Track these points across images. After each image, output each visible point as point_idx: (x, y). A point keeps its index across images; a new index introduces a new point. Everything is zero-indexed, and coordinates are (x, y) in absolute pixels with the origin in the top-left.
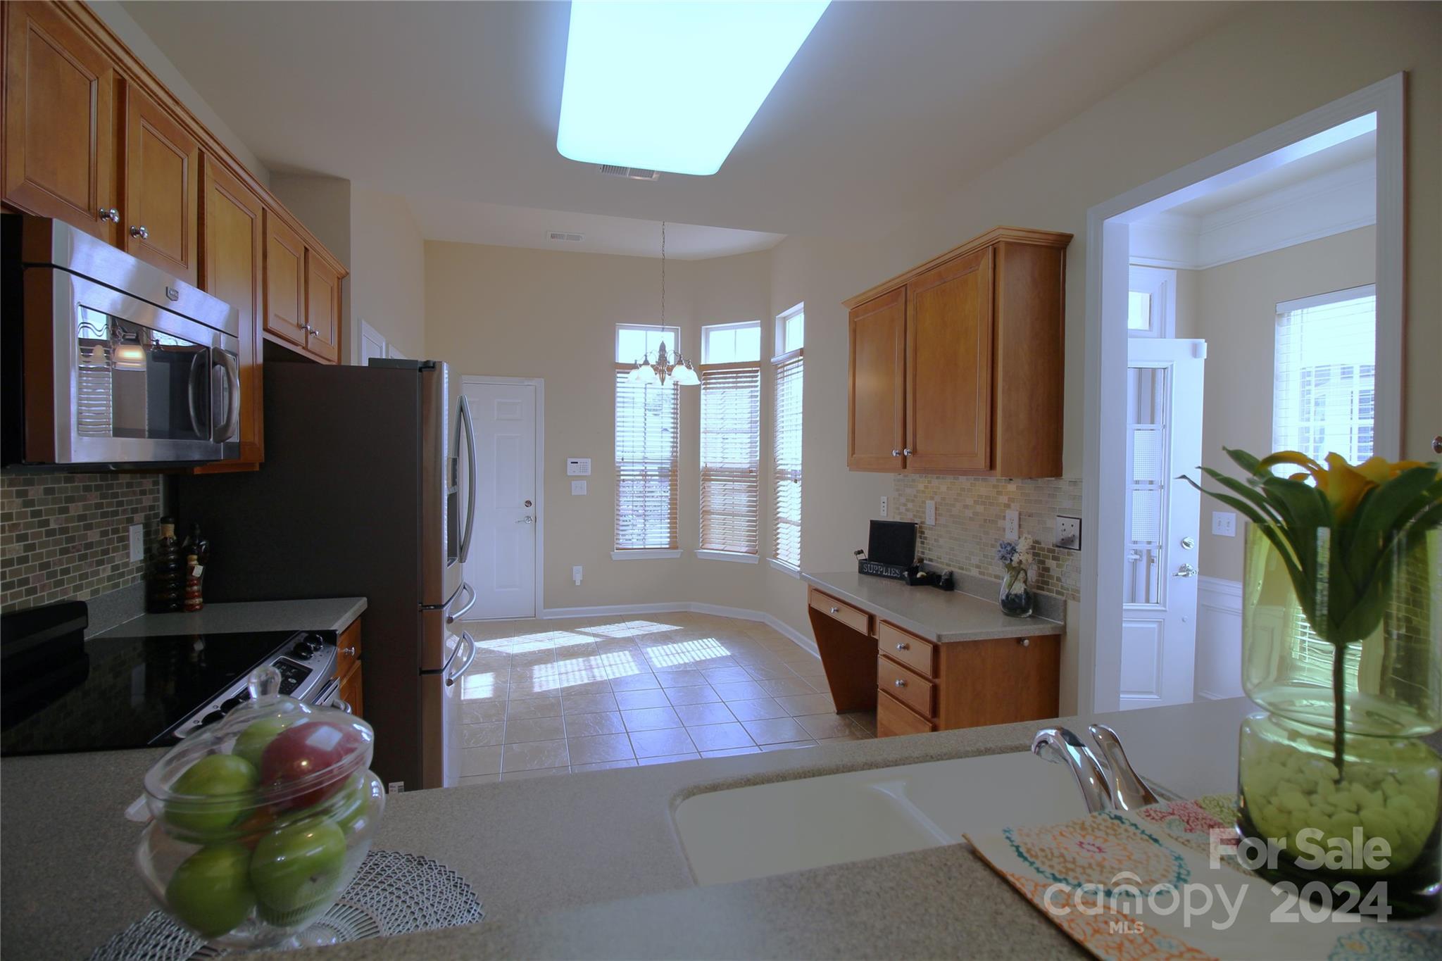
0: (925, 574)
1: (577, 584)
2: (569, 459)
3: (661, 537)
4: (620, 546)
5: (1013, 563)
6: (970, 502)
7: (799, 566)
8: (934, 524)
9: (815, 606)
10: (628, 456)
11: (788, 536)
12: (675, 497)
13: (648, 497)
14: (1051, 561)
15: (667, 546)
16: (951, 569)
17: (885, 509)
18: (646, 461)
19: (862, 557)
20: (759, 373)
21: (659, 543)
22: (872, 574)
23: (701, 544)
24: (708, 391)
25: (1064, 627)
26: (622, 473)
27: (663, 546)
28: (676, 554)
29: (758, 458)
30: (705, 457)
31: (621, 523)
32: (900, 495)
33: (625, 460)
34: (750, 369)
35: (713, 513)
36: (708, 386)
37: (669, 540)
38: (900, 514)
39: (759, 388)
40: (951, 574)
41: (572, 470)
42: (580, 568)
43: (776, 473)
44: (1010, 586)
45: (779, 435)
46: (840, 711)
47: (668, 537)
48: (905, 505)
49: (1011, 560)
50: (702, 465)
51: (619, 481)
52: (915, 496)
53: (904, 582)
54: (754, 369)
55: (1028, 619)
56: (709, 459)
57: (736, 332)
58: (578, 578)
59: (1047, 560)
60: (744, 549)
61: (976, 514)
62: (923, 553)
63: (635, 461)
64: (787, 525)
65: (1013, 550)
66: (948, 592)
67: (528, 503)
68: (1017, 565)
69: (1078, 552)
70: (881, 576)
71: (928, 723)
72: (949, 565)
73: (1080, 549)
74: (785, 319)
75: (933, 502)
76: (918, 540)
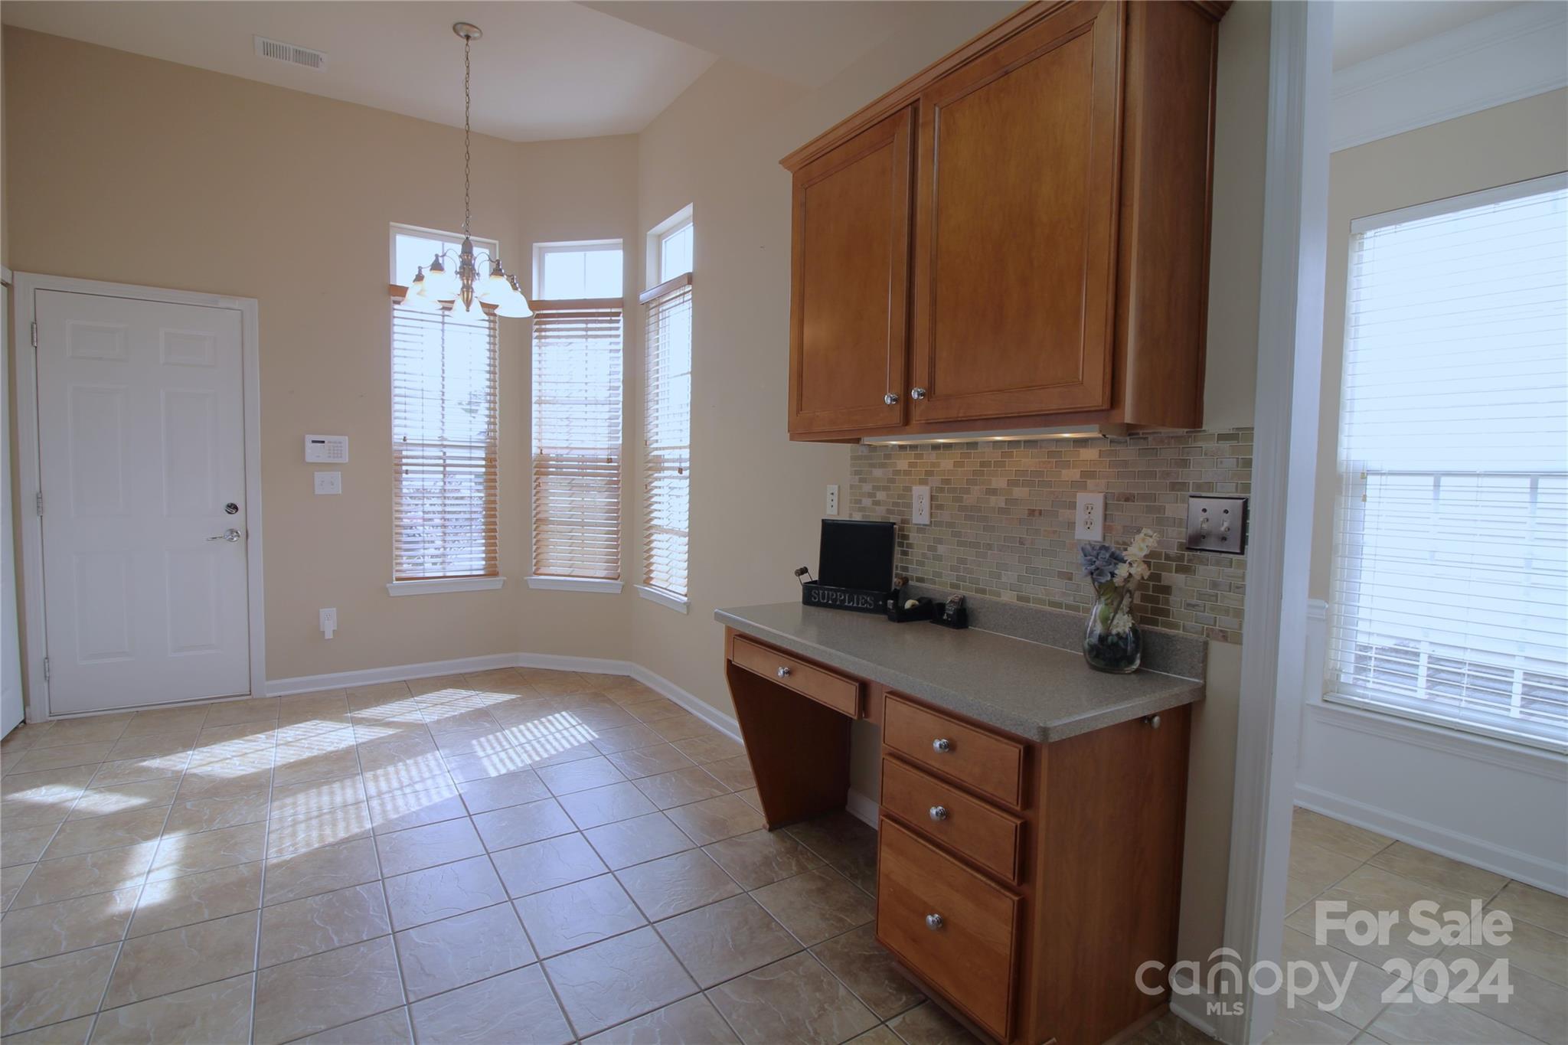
0: (917, 603)
1: (327, 637)
2: (307, 436)
3: (471, 559)
4: (403, 575)
5: (1115, 580)
7: (686, 596)
8: (928, 523)
9: (741, 662)
10: (413, 436)
11: (668, 552)
12: (492, 498)
13: (448, 498)
14: (1174, 574)
15: (482, 572)
16: (961, 593)
17: (835, 503)
18: (445, 443)
19: (805, 578)
20: (621, 318)
21: (469, 568)
22: (826, 606)
23: (534, 568)
24: (543, 340)
25: (1202, 690)
26: (404, 461)
27: (475, 573)
28: (496, 583)
29: (620, 442)
30: (539, 440)
31: (405, 539)
32: (861, 480)
33: (408, 441)
34: (608, 310)
35: (553, 523)
36: (543, 334)
37: (484, 563)
38: (862, 509)
39: (621, 339)
40: (963, 600)
41: (313, 453)
42: (333, 611)
43: (649, 462)
44: (1106, 621)
45: (652, 406)
46: (775, 823)
47: (484, 559)
48: (871, 495)
49: (1113, 575)
50: (535, 451)
51: (401, 473)
52: (892, 481)
53: (884, 617)
54: (613, 310)
55: (1133, 676)
56: (545, 443)
57: (585, 255)
58: (329, 624)
59: (1163, 573)
60: (603, 573)
61: (1012, 502)
62: (905, 569)
63: (425, 442)
64: (665, 536)
65: (1117, 559)
66: (962, 631)
67: (233, 508)
68: (1122, 584)
69: (1241, 557)
70: (841, 607)
71: (1008, 894)
72: (957, 587)
73: (1242, 552)
74: (660, 237)
75: (927, 488)
76: (897, 549)
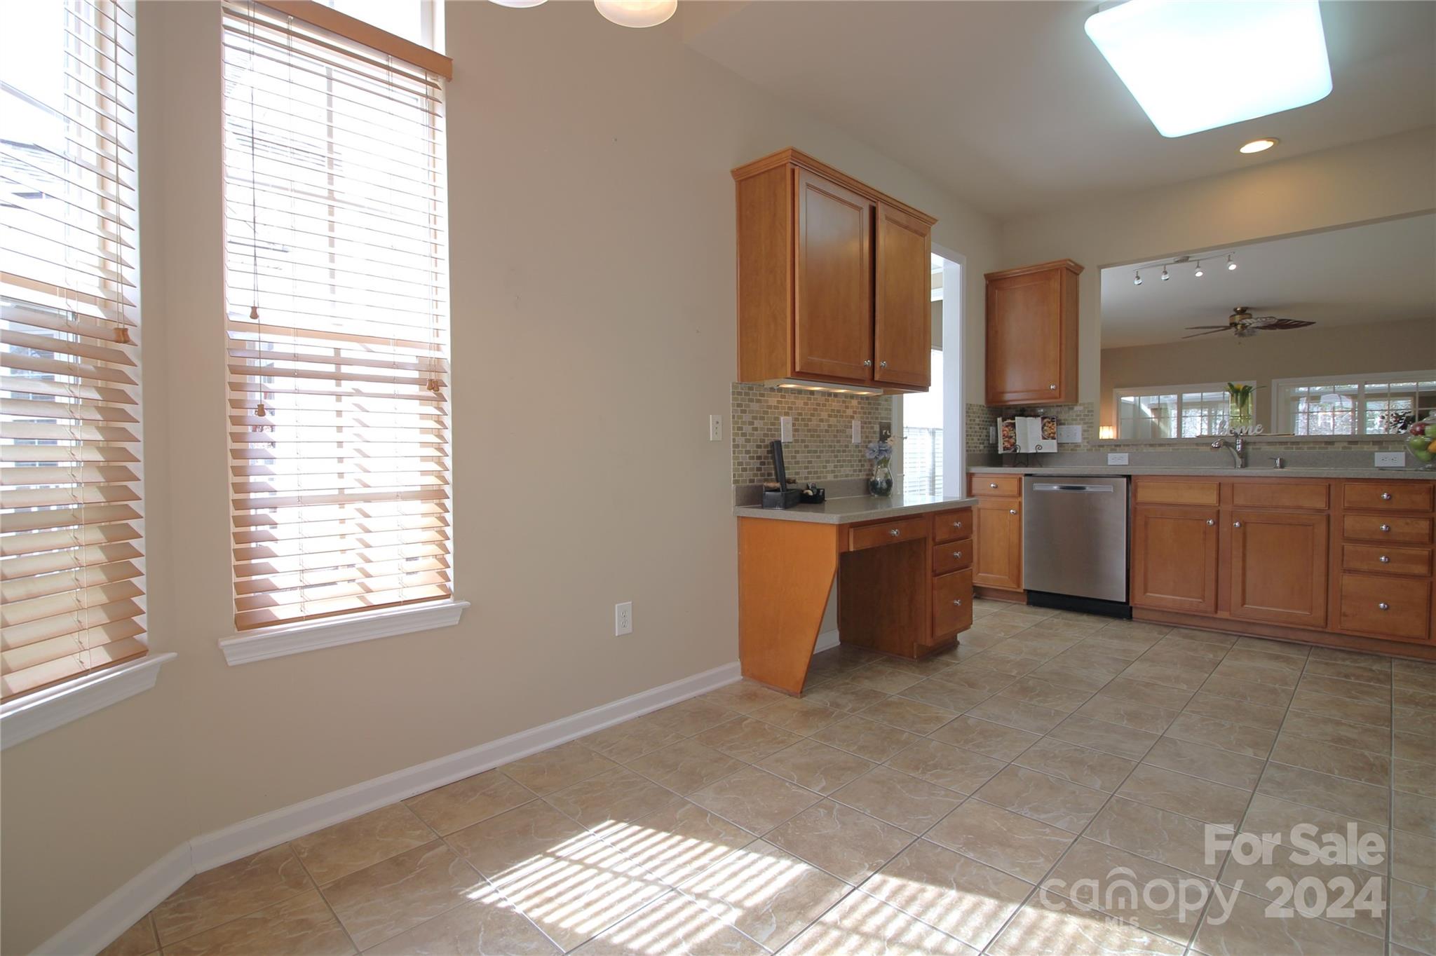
6: (824, 415)
8: (792, 442)
17: (720, 430)
32: (742, 411)
38: (744, 434)
48: (751, 423)
52: (766, 413)
61: (830, 426)
75: (789, 418)
